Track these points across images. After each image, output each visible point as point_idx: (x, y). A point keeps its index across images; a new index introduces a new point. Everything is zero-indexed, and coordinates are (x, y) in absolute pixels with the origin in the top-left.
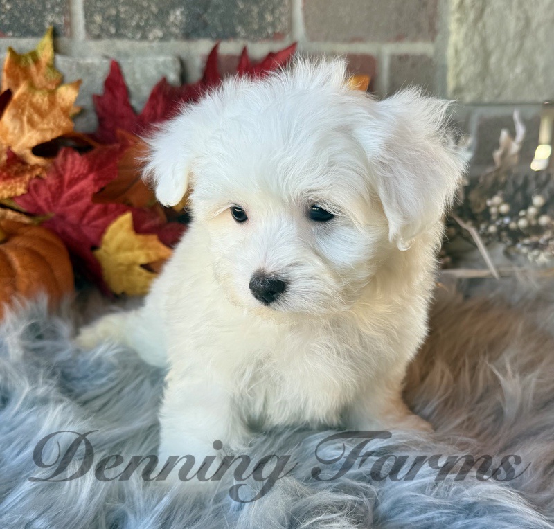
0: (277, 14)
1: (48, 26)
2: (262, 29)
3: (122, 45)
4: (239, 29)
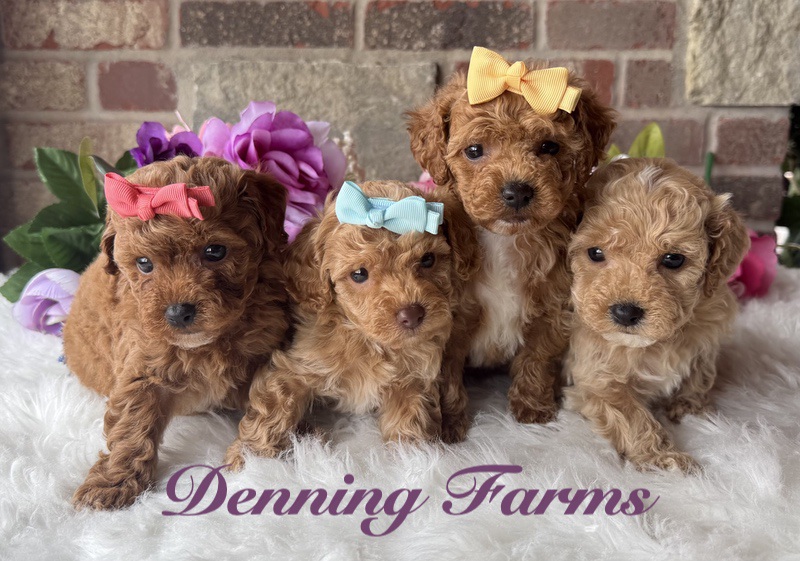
0: (523, 27)
1: (335, 38)
2: (509, 39)
3: (392, 54)
4: (489, 39)
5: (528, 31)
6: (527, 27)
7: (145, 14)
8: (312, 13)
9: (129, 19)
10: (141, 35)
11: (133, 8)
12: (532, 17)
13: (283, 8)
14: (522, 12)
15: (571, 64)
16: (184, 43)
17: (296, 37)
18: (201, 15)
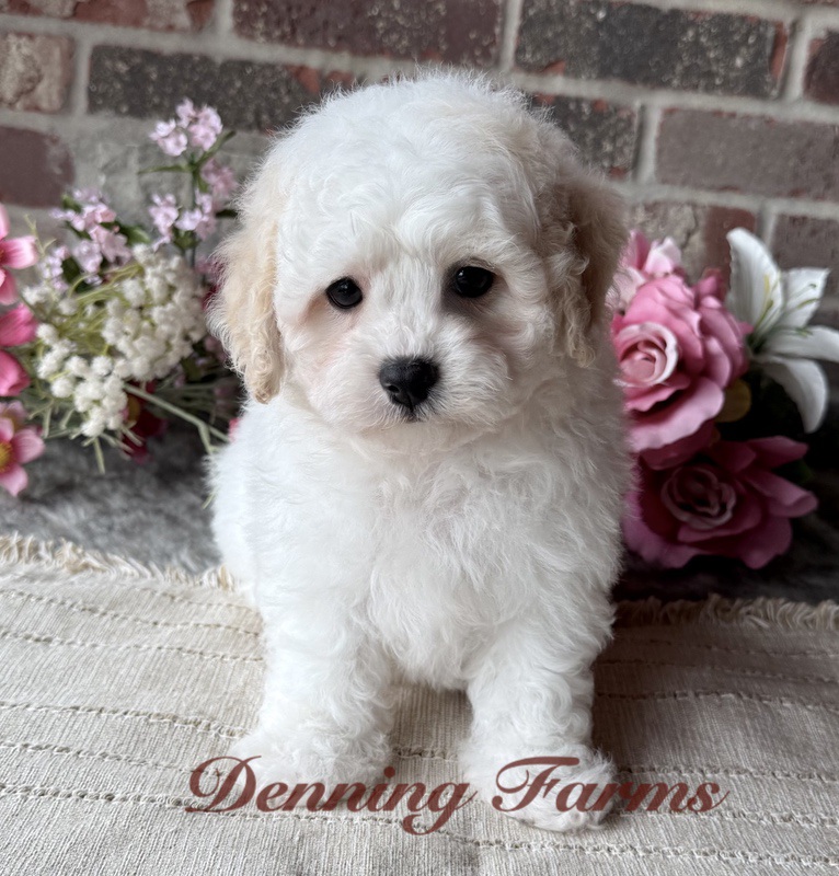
5: (626, 150)
6: (625, 143)
7: (37, 58)
8: (294, 84)
9: (11, 62)
10: (27, 88)
11: (19, 47)
12: (635, 128)
13: (249, 71)
14: (620, 120)
15: (688, 210)
16: (93, 107)
17: (265, 117)
18: (122, 67)
